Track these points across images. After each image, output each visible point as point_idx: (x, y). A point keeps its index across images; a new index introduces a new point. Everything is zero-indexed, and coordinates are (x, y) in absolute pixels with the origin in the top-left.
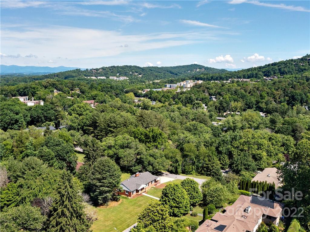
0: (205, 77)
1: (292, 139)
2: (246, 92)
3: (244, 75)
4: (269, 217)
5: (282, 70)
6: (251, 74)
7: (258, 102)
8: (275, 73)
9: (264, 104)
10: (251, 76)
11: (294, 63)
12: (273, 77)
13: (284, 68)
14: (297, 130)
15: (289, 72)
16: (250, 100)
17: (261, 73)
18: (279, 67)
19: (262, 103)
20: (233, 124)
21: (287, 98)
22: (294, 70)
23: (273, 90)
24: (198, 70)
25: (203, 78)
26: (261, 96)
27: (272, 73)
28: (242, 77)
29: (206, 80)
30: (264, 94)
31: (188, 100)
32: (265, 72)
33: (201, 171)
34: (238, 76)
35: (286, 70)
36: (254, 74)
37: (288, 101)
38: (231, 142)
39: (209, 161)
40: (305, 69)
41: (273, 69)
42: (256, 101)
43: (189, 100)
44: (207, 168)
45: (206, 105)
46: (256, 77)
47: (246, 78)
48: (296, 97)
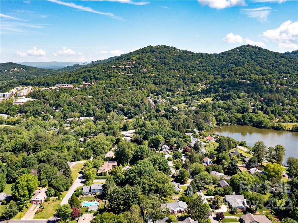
0: (32, 82)
1: (114, 137)
2: (77, 102)
3: (67, 81)
4: (114, 165)
5: (96, 76)
6: (73, 80)
7: (87, 110)
8: (91, 79)
9: (91, 111)
10: (73, 81)
11: (104, 70)
12: (90, 83)
13: (97, 74)
14: (115, 132)
15: (101, 78)
16: (82, 109)
17: (80, 79)
18: (93, 74)
19: (90, 110)
20: (81, 130)
21: (105, 106)
22: (104, 76)
23: (95, 99)
24: (16, 69)
25: (30, 83)
26: (88, 105)
27: (89, 79)
28: (66, 82)
29: (33, 85)
30: (90, 103)
31: (35, 112)
32: (83, 77)
33: (85, 158)
34: (63, 81)
35: (99, 76)
36: (76, 79)
37: (106, 107)
38: (93, 144)
39: (88, 153)
40: (111, 76)
41: (89, 75)
42: (86, 109)
43: (37, 112)
44: (87, 156)
45: (52, 116)
46: (77, 83)
47: (70, 83)
48: (110, 105)
